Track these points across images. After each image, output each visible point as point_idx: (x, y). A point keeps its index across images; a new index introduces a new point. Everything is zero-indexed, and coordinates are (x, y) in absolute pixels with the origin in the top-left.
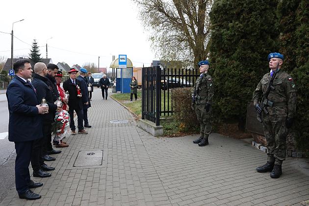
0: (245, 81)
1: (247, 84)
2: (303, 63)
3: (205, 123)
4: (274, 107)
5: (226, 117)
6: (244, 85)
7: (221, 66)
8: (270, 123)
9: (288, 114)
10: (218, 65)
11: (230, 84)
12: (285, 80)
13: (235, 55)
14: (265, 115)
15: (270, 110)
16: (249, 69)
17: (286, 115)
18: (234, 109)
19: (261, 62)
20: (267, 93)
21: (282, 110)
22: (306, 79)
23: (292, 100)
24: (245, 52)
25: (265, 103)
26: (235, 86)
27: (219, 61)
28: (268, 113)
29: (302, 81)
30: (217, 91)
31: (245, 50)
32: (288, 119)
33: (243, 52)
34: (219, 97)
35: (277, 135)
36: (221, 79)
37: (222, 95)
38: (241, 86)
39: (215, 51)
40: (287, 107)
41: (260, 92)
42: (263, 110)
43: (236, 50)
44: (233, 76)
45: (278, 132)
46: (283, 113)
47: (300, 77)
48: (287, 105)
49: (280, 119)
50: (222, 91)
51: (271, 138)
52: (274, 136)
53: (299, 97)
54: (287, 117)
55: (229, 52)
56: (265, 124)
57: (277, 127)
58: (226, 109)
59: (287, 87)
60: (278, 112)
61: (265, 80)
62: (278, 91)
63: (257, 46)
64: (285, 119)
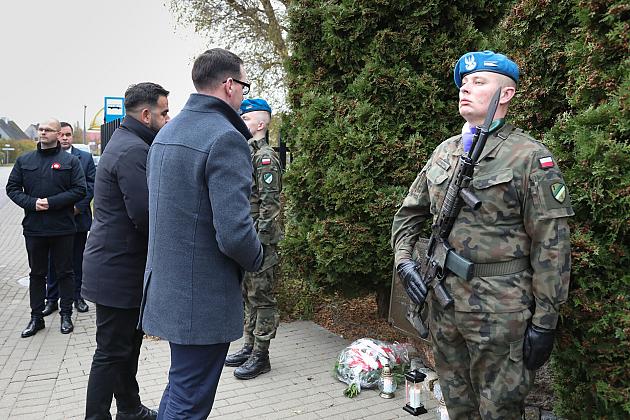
0: (389, 168)
1: (396, 174)
2: (596, 95)
3: (254, 304)
4: (475, 281)
5: (329, 279)
6: (384, 180)
7: (315, 119)
8: (460, 341)
9: (532, 309)
10: (307, 115)
11: (340, 175)
12: (525, 166)
13: (360, 81)
14: (439, 310)
15: (460, 291)
16: (401, 126)
17: (527, 313)
18: (352, 256)
19: (442, 105)
20: (449, 222)
21: (510, 291)
22: (616, 161)
23: (553, 253)
24: (391, 72)
25: (439, 259)
26: (358, 181)
27: (310, 102)
28: (451, 305)
29: (598, 169)
30: (306, 195)
31: (390, 64)
32: (532, 334)
33: (383, 71)
34: (310, 217)
35: (488, 392)
36: (316, 159)
37: (319, 211)
38: (377, 181)
39: (302, 70)
40: (529, 280)
41: (422, 211)
42: (429, 288)
43: (362, 64)
44: (353, 151)
45: (491, 378)
46: (515, 304)
47: (584, 151)
48: (531, 270)
49: (499, 331)
50: (318, 196)
51: (463, 399)
52: (474, 390)
53: (581, 237)
54: (530, 321)
55: (342, 73)
56: (441, 345)
57: (489, 363)
58: (329, 254)
59: (531, 197)
60: (491, 300)
61: (442, 163)
62: (494, 215)
63: (428, 54)
64: (521, 331)
